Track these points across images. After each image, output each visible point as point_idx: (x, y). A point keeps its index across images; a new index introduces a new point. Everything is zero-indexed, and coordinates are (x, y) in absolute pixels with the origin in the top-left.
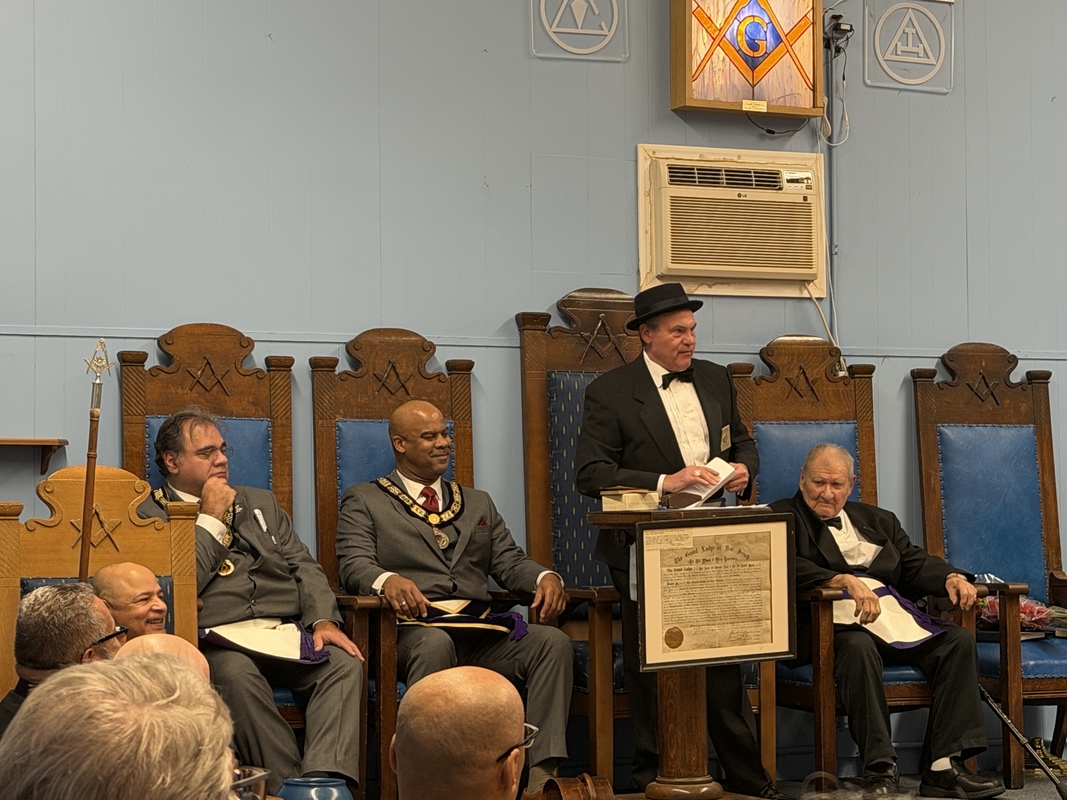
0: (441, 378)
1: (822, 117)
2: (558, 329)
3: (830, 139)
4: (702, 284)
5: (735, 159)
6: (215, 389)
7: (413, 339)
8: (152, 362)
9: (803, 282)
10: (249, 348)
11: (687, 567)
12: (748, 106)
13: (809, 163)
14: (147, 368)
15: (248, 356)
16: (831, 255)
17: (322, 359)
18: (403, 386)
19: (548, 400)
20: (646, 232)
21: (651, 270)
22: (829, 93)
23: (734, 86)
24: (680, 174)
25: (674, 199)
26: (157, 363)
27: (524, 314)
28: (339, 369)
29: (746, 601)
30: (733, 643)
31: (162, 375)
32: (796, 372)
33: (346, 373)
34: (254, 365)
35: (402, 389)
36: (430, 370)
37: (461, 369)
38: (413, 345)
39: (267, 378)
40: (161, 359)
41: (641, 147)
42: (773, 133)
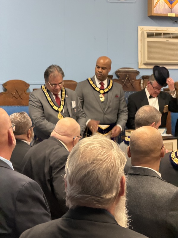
2: (115, 79)
5: (166, 30)
6: (19, 98)
10: (28, 86)
12: (170, 15)
15: (28, 89)
20: (140, 51)
21: (142, 62)
23: (166, 9)
24: (150, 35)
25: (148, 42)
31: (4, 95)
34: (30, 91)
40: (4, 90)
41: (139, 27)
42: (177, 22)
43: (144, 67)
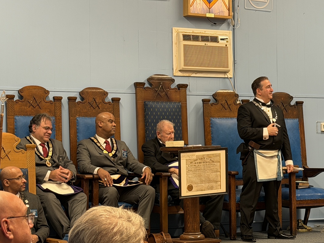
0: (110, 103)
1: (231, 19)
2: (147, 88)
3: (234, 26)
4: (193, 73)
5: (204, 32)
6: (37, 107)
7: (101, 91)
8: (16, 98)
9: (225, 72)
10: (48, 94)
11: (194, 165)
12: (208, 15)
13: (227, 34)
14: (15, 100)
15: (47, 96)
16: (234, 64)
17: (72, 97)
18: (98, 106)
19: (145, 111)
20: (175, 56)
21: (177, 68)
22: (233, 11)
23: (203, 9)
24: (186, 37)
25: (185, 46)
26: (18, 99)
27: (137, 83)
28: (77, 101)
29: (213, 176)
30: (208, 189)
31: (20, 103)
32: (224, 102)
33: (79, 102)
34: (49, 99)
35: (97, 107)
36: (106, 101)
37: (116, 101)
38: (101, 92)
39: (54, 104)
40: (19, 97)
41: (174, 28)
42: (216, 24)
43: (180, 74)
